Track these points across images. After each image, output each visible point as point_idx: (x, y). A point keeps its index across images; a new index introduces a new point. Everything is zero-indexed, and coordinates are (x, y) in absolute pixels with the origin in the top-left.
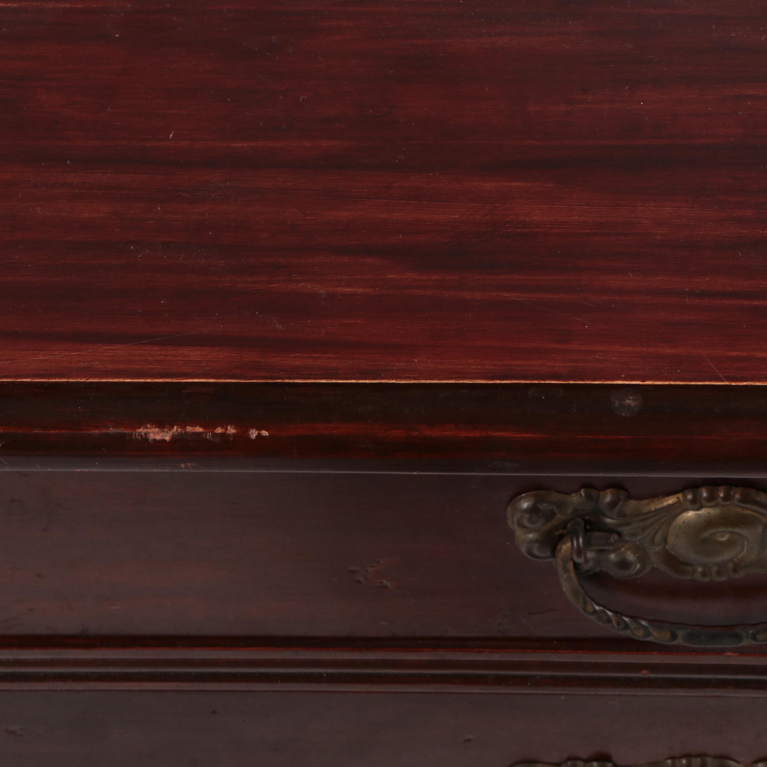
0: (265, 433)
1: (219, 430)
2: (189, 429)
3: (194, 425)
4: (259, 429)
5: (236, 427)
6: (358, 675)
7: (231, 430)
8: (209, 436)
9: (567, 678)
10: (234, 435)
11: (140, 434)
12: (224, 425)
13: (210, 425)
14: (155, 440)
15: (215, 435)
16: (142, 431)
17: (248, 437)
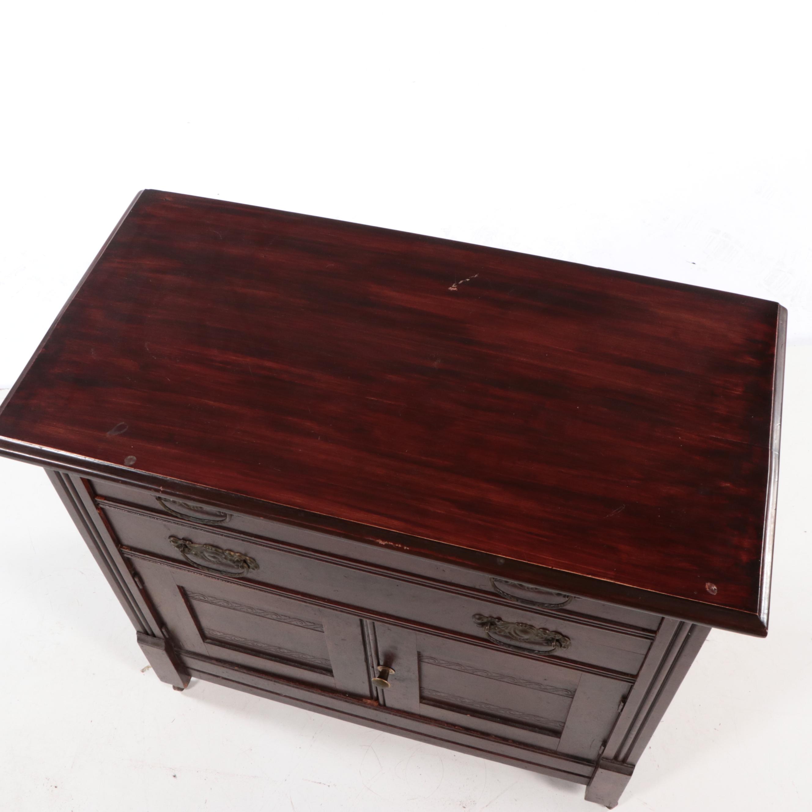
0: (408, 548)
1: (397, 545)
2: (390, 543)
3: (391, 542)
4: (407, 547)
5: (401, 545)
6: (456, 592)
7: (400, 546)
8: (394, 546)
9: (491, 601)
10: (400, 547)
11: (377, 541)
12: (398, 544)
13: (395, 543)
14: (380, 544)
15: (395, 546)
16: (378, 541)
17: (404, 548)
